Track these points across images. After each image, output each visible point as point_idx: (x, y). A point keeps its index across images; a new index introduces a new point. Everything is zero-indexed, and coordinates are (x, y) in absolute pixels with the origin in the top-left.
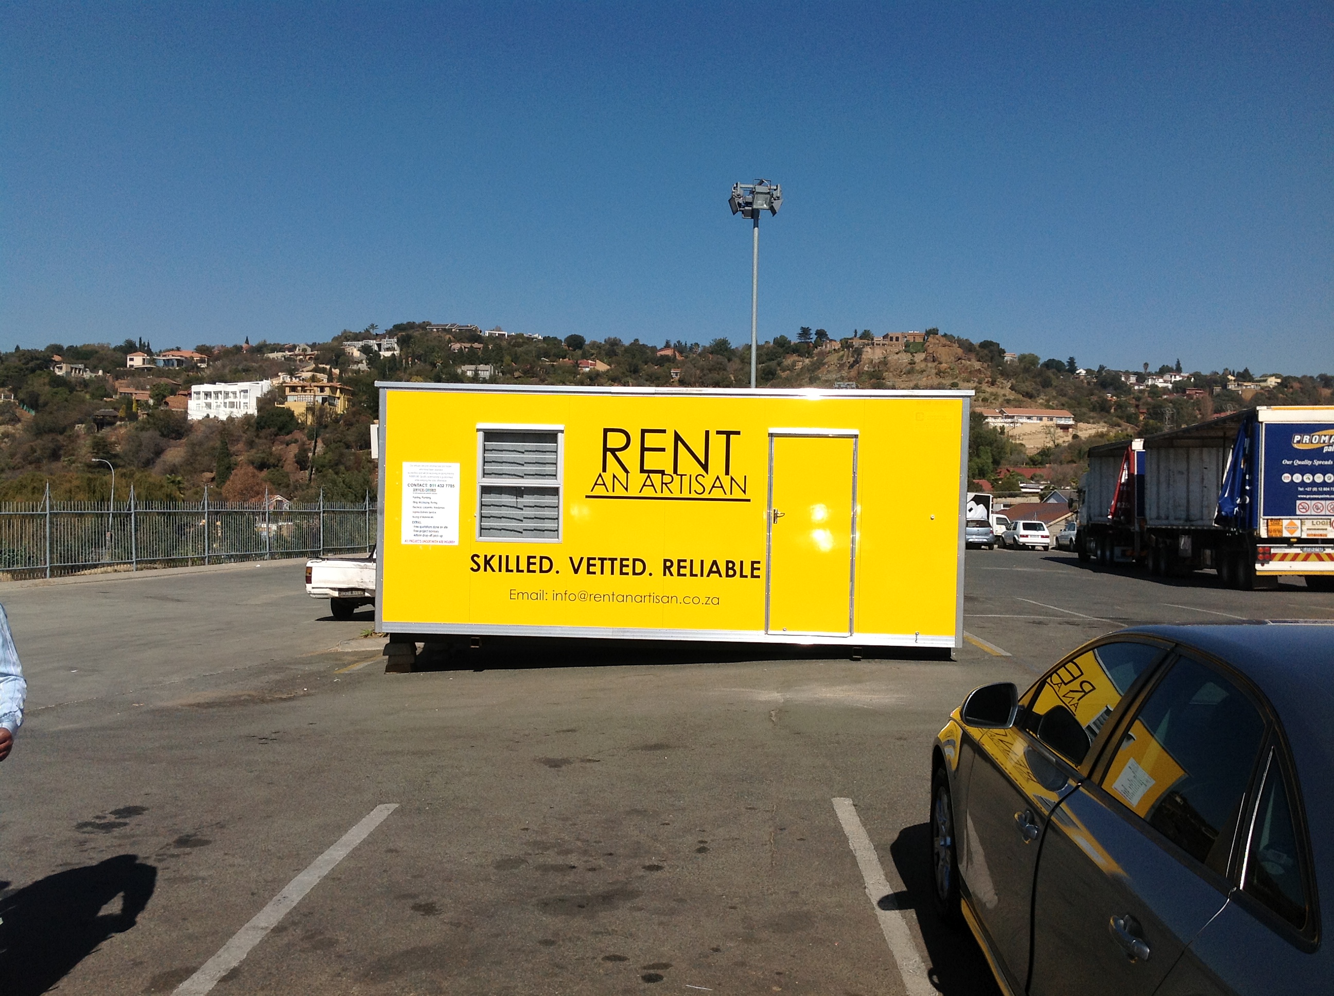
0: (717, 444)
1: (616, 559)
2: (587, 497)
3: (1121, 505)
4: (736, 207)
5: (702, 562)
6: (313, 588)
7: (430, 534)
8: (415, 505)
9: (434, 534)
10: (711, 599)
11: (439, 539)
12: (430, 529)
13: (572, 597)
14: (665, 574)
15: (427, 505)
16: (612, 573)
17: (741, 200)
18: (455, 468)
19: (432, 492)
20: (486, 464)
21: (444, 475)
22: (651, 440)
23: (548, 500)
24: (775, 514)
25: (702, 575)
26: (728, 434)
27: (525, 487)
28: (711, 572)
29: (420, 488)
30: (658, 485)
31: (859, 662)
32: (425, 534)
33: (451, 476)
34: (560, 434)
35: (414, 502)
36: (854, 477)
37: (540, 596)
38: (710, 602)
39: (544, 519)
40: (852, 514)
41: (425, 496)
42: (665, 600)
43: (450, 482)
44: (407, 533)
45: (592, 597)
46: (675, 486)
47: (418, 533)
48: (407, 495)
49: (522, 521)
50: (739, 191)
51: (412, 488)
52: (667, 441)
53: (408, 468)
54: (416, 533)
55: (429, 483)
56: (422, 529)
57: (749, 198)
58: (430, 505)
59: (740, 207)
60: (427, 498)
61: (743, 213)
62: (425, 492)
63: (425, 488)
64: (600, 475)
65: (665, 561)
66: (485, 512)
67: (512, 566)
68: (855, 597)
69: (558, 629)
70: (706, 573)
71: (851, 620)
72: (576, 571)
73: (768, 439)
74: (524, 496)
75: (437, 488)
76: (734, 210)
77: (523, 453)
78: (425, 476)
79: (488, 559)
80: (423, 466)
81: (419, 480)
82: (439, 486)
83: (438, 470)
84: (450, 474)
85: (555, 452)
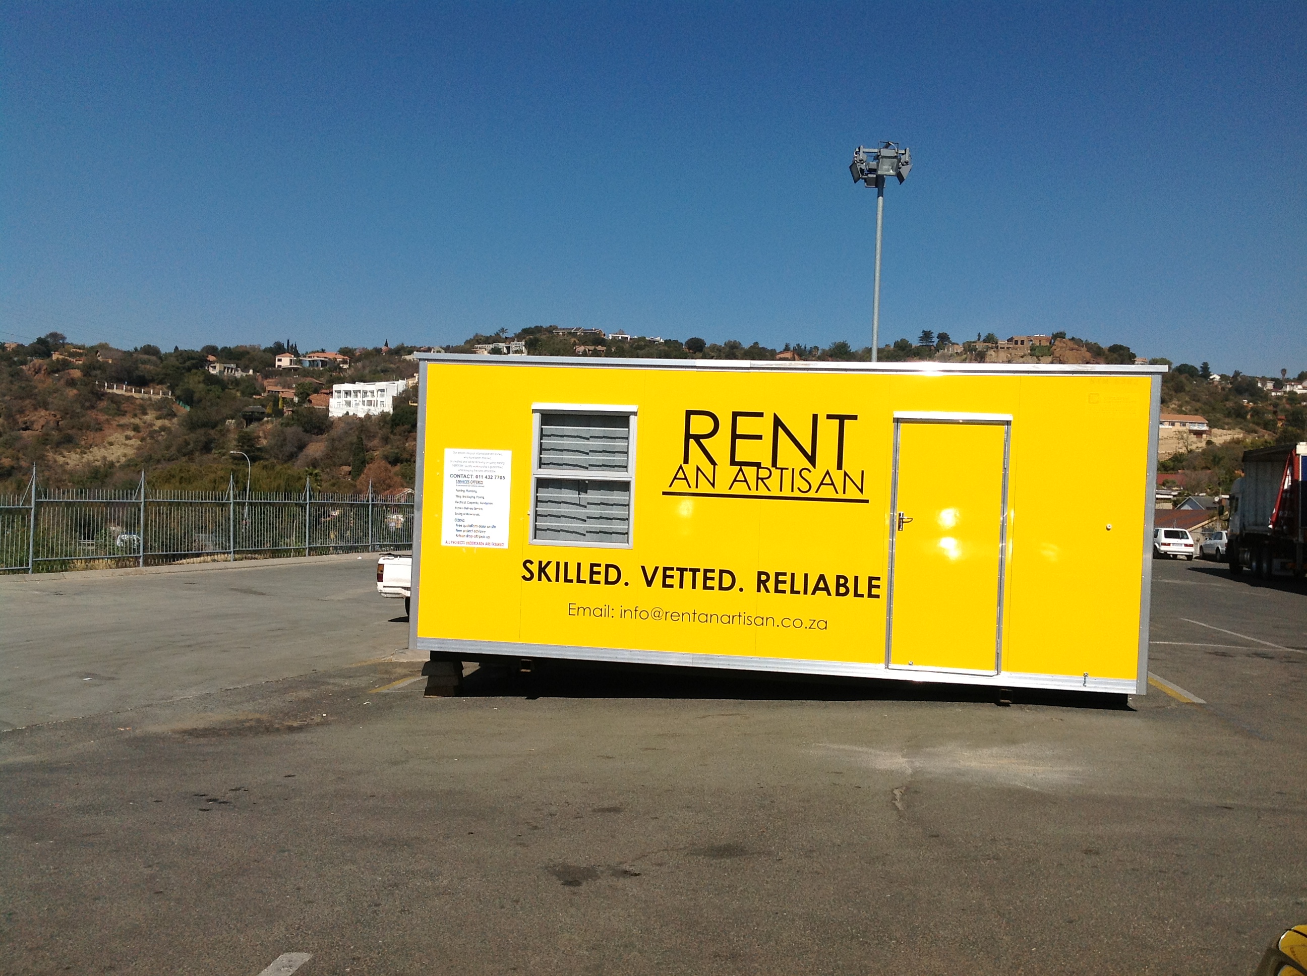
0: (828, 430)
1: (699, 570)
2: (664, 493)
3: (1284, 514)
4: (858, 174)
5: (806, 576)
6: (384, 587)
7: (476, 534)
8: (458, 500)
9: (479, 534)
10: (816, 622)
11: (485, 540)
12: (475, 529)
13: (644, 615)
14: (759, 590)
15: (472, 500)
16: (694, 587)
17: (863, 166)
18: (506, 456)
19: (478, 485)
20: (543, 451)
21: (493, 465)
22: (745, 426)
23: (617, 496)
24: (900, 519)
25: (805, 592)
26: (842, 419)
27: (589, 480)
28: (816, 588)
29: (465, 479)
30: (752, 481)
31: (1007, 708)
32: (469, 534)
33: (500, 465)
34: (632, 417)
35: (457, 496)
36: (1005, 476)
37: (604, 612)
38: (815, 625)
39: (611, 519)
40: (1002, 519)
41: (470, 488)
42: (759, 621)
43: (500, 473)
44: (448, 534)
45: (669, 615)
46: (773, 483)
47: (462, 533)
48: (450, 487)
49: (585, 521)
50: (862, 156)
51: (455, 480)
52: (764, 427)
53: (450, 455)
54: (458, 533)
55: (475, 474)
56: (467, 528)
57: (873, 164)
58: (477, 500)
59: (863, 175)
60: (472, 491)
61: (865, 181)
62: (470, 484)
64: (681, 466)
65: (760, 574)
66: (542, 509)
67: (572, 575)
68: (1005, 626)
69: (626, 653)
70: (810, 588)
71: (998, 655)
72: (649, 583)
73: (892, 425)
74: (588, 491)
75: (484, 480)
76: (856, 176)
77: (588, 439)
78: (470, 466)
79: (543, 566)
80: (468, 453)
81: (462, 470)
82: (486, 477)
83: (485, 458)
84: (499, 463)
85: (629, 438)
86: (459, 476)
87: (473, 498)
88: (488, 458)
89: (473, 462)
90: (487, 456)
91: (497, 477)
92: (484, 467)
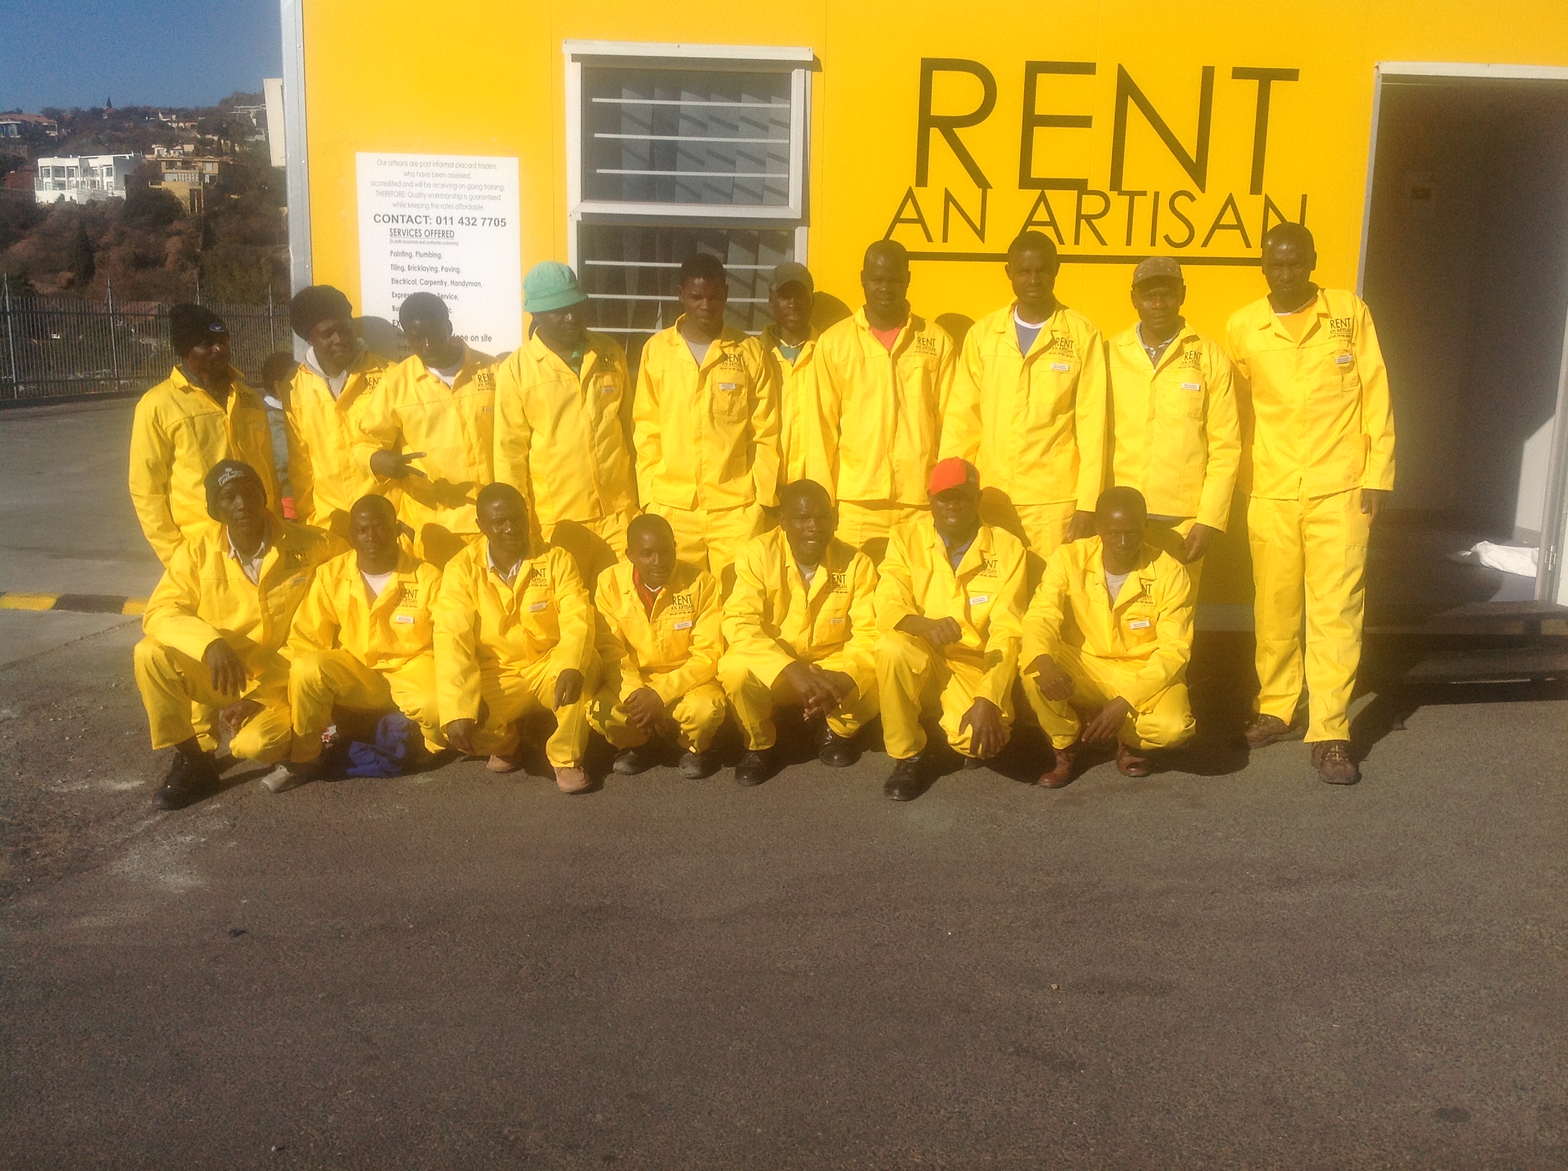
0: (1235, 105)
8: (399, 275)
15: (432, 276)
18: (506, 170)
20: (593, 160)
21: (476, 192)
22: (1054, 95)
23: (765, 264)
26: (1265, 77)
29: (410, 226)
30: (1066, 223)
33: (496, 193)
34: (795, 74)
35: (395, 267)
41: (424, 249)
43: (492, 210)
46: (1112, 226)
48: (377, 245)
51: (385, 228)
52: (1094, 97)
53: (371, 168)
55: (433, 214)
60: (430, 255)
62: (423, 238)
75: (456, 227)
78: (420, 195)
80: (414, 164)
81: (403, 205)
82: (461, 221)
83: (456, 176)
84: (491, 187)
85: (788, 126)
86: (394, 219)
87: (433, 272)
88: (464, 176)
89: (429, 185)
90: (460, 171)
91: (487, 221)
92: (454, 196)
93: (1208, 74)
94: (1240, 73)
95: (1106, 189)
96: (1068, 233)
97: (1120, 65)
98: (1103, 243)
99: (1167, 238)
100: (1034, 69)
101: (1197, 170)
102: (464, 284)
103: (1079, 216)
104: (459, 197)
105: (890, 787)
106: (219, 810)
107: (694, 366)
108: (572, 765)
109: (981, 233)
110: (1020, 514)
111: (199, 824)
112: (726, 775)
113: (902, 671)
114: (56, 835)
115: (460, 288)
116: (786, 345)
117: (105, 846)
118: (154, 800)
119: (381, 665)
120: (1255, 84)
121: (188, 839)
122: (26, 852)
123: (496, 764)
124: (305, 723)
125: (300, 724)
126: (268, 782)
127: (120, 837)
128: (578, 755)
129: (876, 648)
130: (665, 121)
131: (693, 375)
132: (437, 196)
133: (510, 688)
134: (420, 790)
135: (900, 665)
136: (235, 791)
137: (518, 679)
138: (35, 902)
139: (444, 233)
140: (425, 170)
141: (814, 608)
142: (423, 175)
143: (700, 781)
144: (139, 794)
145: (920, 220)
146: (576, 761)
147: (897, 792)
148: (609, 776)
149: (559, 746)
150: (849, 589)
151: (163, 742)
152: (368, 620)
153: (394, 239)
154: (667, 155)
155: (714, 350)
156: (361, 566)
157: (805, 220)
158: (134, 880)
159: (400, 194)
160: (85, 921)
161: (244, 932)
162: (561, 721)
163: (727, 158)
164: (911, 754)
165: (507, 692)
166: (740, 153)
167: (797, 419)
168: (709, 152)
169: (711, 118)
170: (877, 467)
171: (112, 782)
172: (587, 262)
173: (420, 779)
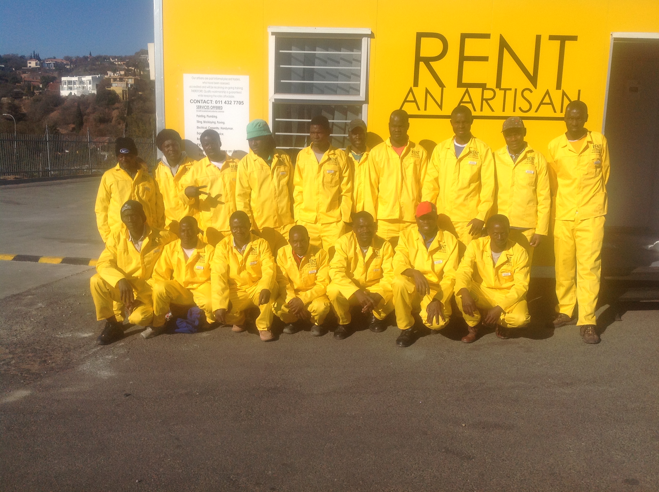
0: (550, 51)
8: (200, 125)
18: (244, 81)
19: (218, 110)
20: (279, 77)
21: (231, 90)
22: (472, 47)
26: (563, 39)
29: (205, 104)
30: (477, 102)
33: (238, 91)
34: (363, 40)
35: (198, 122)
41: (210, 114)
43: (238, 98)
46: (497, 103)
48: (190, 113)
51: (195, 105)
52: (490, 48)
53: (189, 80)
55: (214, 99)
58: (217, 125)
60: (212, 117)
63: (210, 105)
64: (411, 88)
75: (223, 105)
78: (209, 91)
80: (207, 79)
81: (202, 96)
82: (225, 103)
83: (224, 83)
84: (238, 88)
85: (360, 61)
86: (198, 101)
87: (214, 124)
88: (227, 84)
89: (213, 87)
90: (225, 81)
91: (236, 102)
92: (223, 92)
93: (538, 38)
94: (552, 38)
95: (494, 87)
96: (478, 107)
97: (501, 35)
98: (493, 110)
99: (520, 108)
100: (464, 37)
101: (533, 79)
102: (226, 129)
103: (483, 99)
104: (225, 92)
105: (398, 341)
106: (123, 345)
107: (317, 163)
108: (266, 329)
109: (440, 107)
110: (455, 226)
111: (115, 351)
112: (330, 335)
113: (404, 291)
114: (58, 355)
115: (225, 130)
116: (356, 154)
117: (76, 359)
118: (97, 341)
119: (190, 287)
120: (558, 43)
121: (110, 357)
122: (45, 361)
123: (235, 328)
124: (158, 309)
125: (157, 311)
126: (143, 334)
127: (82, 356)
128: (269, 326)
129: (393, 282)
130: (310, 60)
131: (316, 166)
132: (216, 92)
133: (241, 297)
134: (205, 339)
135: (403, 290)
136: (130, 338)
137: (244, 293)
138: (48, 381)
139: (218, 108)
140: (211, 81)
141: (367, 265)
142: (209, 83)
143: (319, 337)
144: (91, 339)
145: (415, 101)
146: (268, 328)
147: (401, 343)
148: (282, 334)
149: (261, 322)
150: (381, 256)
151: (102, 317)
152: (185, 268)
153: (198, 110)
154: (310, 74)
155: (325, 156)
156: (182, 245)
157: (366, 101)
158: (87, 373)
159: (201, 91)
160: (67, 389)
161: (130, 395)
162: (262, 311)
163: (334, 75)
164: (408, 328)
165: (240, 298)
166: (340, 73)
167: (360, 185)
168: (327, 73)
169: (328, 58)
170: (394, 206)
171: (81, 334)
172: (276, 119)
173: (205, 334)
